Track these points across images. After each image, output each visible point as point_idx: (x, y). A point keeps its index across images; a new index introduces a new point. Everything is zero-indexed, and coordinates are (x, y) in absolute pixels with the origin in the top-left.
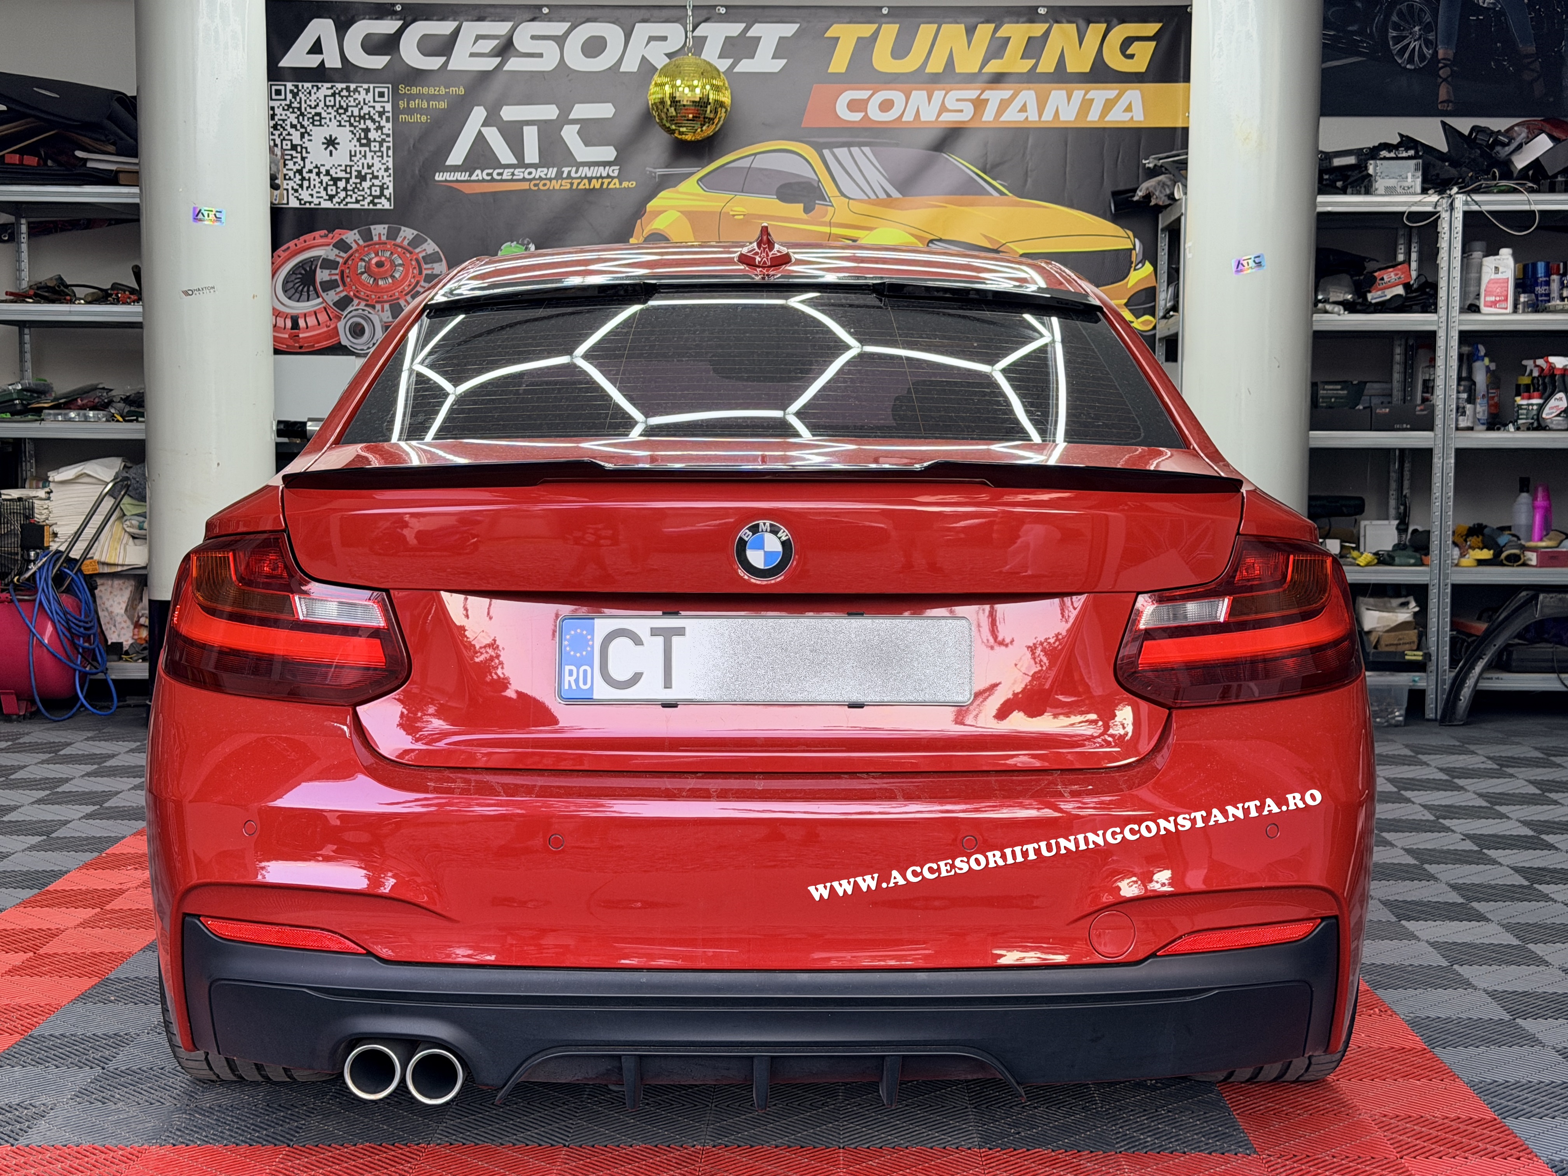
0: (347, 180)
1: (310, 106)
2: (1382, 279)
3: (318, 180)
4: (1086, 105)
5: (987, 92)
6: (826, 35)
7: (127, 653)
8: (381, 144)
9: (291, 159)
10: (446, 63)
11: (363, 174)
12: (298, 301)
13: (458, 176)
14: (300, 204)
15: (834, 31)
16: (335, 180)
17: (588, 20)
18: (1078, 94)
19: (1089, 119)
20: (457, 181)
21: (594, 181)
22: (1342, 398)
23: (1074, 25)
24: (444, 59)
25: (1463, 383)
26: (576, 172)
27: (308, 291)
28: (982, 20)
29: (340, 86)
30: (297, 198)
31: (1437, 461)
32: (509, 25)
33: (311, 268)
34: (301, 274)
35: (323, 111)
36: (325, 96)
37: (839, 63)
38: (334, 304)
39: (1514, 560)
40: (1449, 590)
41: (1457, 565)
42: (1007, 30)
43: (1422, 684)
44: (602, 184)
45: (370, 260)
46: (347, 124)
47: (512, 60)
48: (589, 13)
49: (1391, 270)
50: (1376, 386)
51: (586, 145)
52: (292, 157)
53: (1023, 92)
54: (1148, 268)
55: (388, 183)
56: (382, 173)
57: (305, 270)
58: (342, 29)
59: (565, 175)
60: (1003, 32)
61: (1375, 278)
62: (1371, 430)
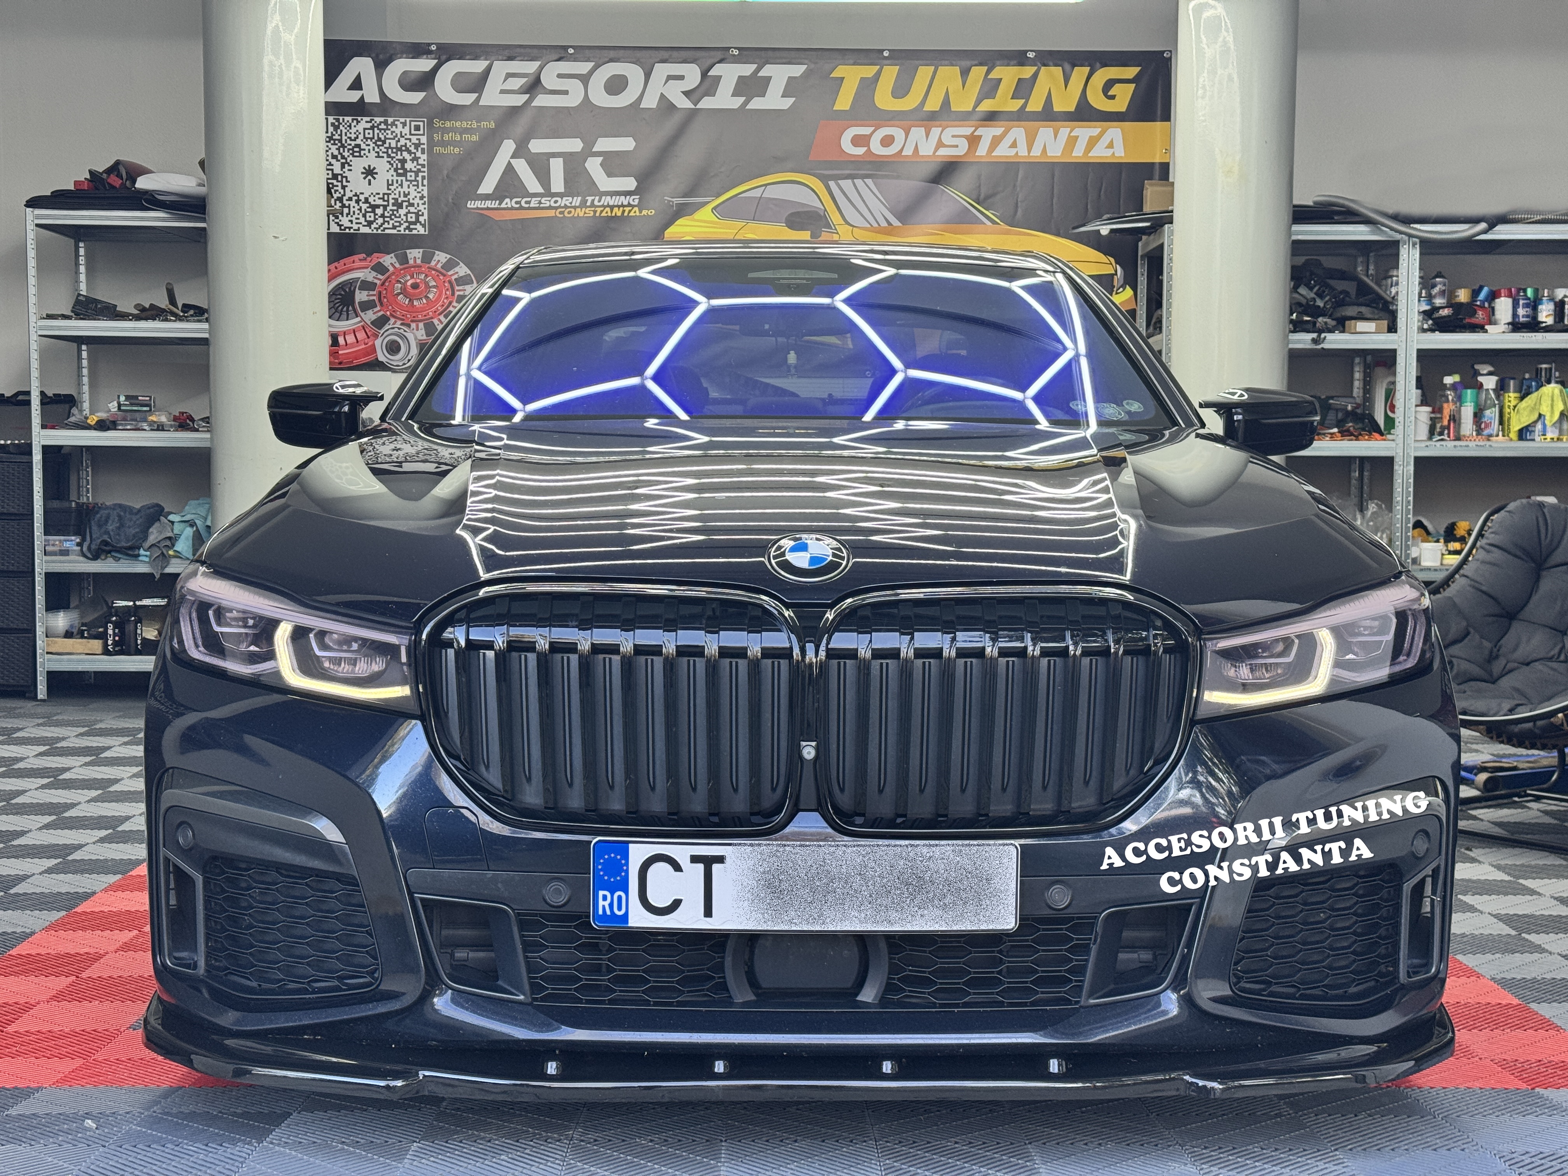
0: (385, 207)
1: (350, 138)
3: (357, 207)
4: (1072, 141)
5: (980, 129)
6: (832, 76)
8: (417, 173)
10: (478, 99)
11: (400, 201)
12: (338, 320)
13: (489, 204)
14: (341, 229)
15: (840, 71)
16: (374, 207)
17: (612, 60)
18: (1065, 131)
19: (1074, 154)
20: (488, 209)
21: (616, 209)
23: (1061, 69)
24: (476, 95)
26: (599, 201)
27: (348, 311)
28: (976, 62)
29: (378, 120)
30: (337, 223)
31: (1398, 469)
32: (537, 64)
33: (350, 289)
34: (340, 294)
35: (362, 143)
36: (365, 129)
37: (844, 102)
38: (372, 323)
42: (998, 72)
44: (624, 211)
45: (406, 281)
46: (385, 155)
47: (540, 96)
48: (612, 54)
51: (608, 177)
52: (334, 186)
53: (1014, 129)
54: (1129, 292)
55: (423, 210)
56: (417, 201)
57: (345, 291)
58: (381, 66)
59: (588, 204)
60: (995, 74)
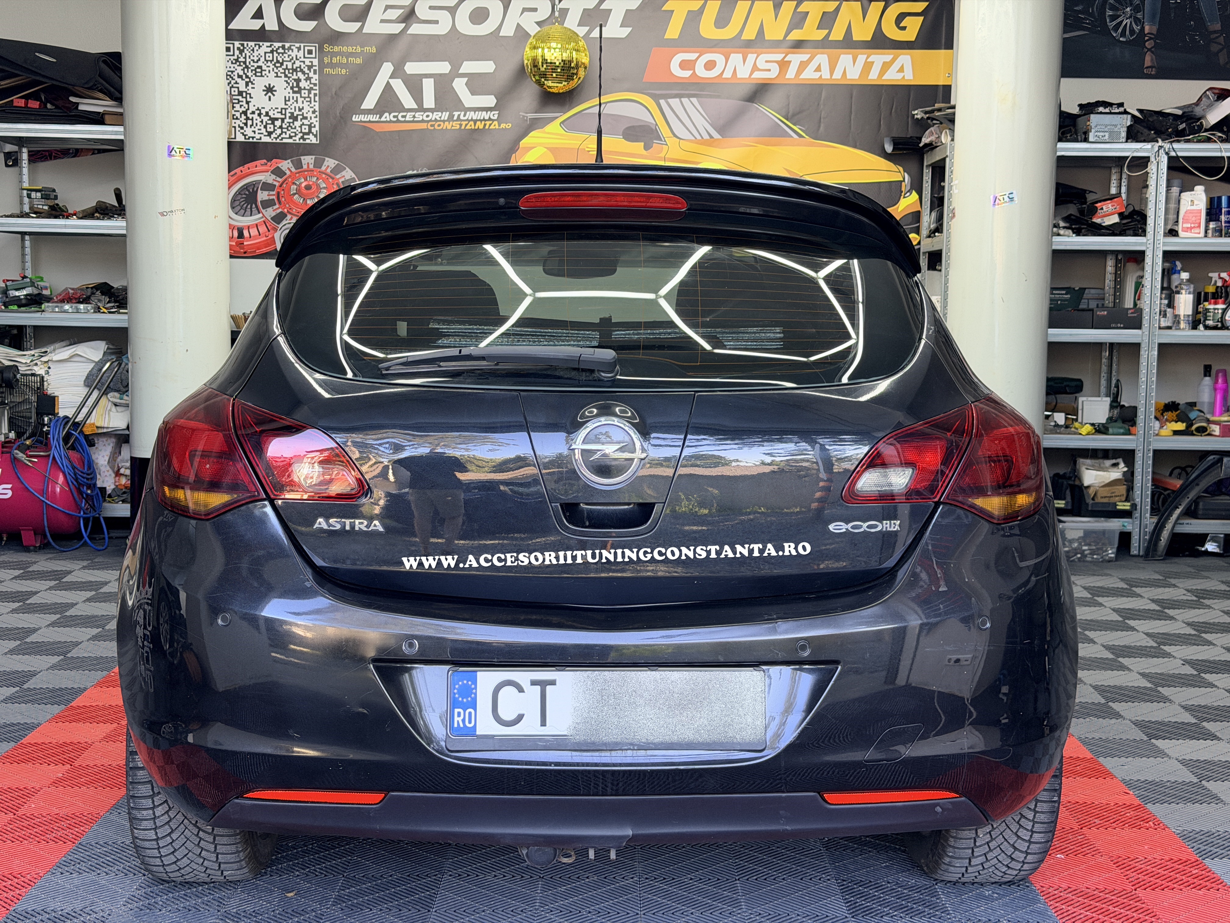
0: (283, 120)
1: (253, 61)
2: (1102, 209)
3: (259, 120)
4: (868, 66)
5: (789, 55)
6: (663, 9)
7: (110, 496)
8: (310, 91)
9: (238, 103)
10: (362, 27)
11: (295, 115)
12: (243, 216)
13: (371, 118)
14: (245, 139)
15: (670, 5)
16: (273, 120)
18: (862, 58)
19: (869, 78)
20: (370, 122)
21: (478, 123)
22: (1066, 300)
23: (859, 3)
24: (360, 24)
25: (1164, 292)
26: (465, 115)
27: (251, 208)
29: (277, 45)
30: (243, 134)
31: (1144, 353)
33: (253, 189)
34: (245, 194)
35: (263, 65)
36: (265, 53)
37: (673, 31)
38: (272, 219)
39: (1202, 431)
40: (1151, 454)
41: (1157, 435)
42: (806, 6)
43: (1129, 528)
44: (485, 125)
45: (301, 183)
46: (283, 75)
47: (414, 25)
49: (1109, 202)
50: (1093, 291)
51: (472, 95)
52: (239, 101)
53: (818, 56)
54: (915, 196)
55: (315, 123)
56: (310, 115)
57: (249, 191)
59: (455, 118)
60: (802, 8)
61: (1096, 208)
62: (1092, 328)
